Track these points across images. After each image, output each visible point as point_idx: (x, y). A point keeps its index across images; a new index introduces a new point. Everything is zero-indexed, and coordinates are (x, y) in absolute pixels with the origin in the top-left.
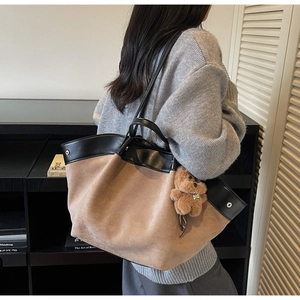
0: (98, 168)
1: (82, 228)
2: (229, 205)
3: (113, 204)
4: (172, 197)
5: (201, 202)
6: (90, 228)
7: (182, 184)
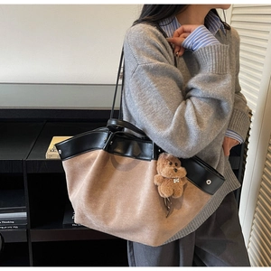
0: (89, 163)
1: (82, 216)
2: (209, 182)
3: (106, 194)
4: (156, 182)
5: (182, 184)
6: (89, 217)
7: (164, 170)
